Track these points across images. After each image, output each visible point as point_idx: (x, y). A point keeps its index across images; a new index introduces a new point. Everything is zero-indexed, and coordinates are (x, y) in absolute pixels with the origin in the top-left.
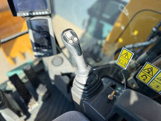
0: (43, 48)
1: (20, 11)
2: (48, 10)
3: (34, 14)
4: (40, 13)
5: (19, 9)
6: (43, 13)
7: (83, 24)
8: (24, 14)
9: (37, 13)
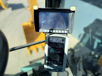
0: (54, 63)
1: (43, 27)
2: (68, 29)
3: (54, 31)
4: (60, 32)
5: (42, 25)
6: (63, 32)
7: (79, 36)
8: (45, 31)
9: (57, 32)
